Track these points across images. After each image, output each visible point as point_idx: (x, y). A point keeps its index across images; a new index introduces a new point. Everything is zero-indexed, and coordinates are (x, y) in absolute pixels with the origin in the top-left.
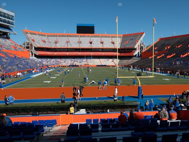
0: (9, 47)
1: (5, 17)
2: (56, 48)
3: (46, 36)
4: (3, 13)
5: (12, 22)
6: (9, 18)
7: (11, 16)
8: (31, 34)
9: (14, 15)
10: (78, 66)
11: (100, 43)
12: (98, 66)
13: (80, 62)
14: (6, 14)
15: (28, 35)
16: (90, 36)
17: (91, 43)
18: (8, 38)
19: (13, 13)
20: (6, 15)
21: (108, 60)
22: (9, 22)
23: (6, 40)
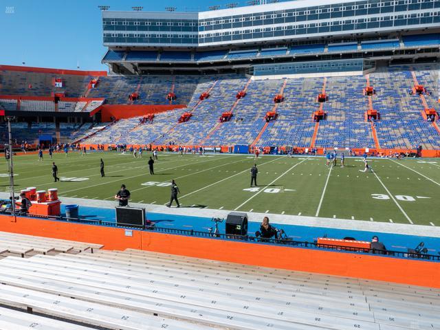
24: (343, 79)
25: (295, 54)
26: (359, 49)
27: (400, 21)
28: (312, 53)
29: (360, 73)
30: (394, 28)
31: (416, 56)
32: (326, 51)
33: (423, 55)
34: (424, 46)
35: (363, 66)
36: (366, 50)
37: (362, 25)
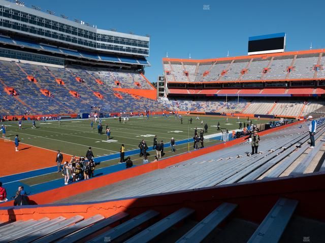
0: (129, 85)
1: (136, 45)
2: (200, 82)
3: (199, 64)
4: (133, 40)
5: (146, 50)
6: (142, 46)
7: (144, 41)
8: (172, 63)
9: (148, 40)
10: (224, 114)
11: (285, 69)
12: (256, 116)
13: (233, 108)
14: (137, 40)
15: (165, 65)
16: (273, 58)
17: (266, 71)
18: (142, 72)
19: (147, 38)
20: (138, 42)
21: (292, 106)
22: (140, 51)
23: (134, 75)
24: (57, 69)
25: (23, 45)
26: (61, 52)
27: (80, 42)
28: (34, 47)
29: (63, 67)
30: (77, 44)
31: (86, 62)
32: (42, 48)
33: (89, 62)
34: (93, 59)
35: (63, 63)
36: (67, 54)
37: (62, 37)
